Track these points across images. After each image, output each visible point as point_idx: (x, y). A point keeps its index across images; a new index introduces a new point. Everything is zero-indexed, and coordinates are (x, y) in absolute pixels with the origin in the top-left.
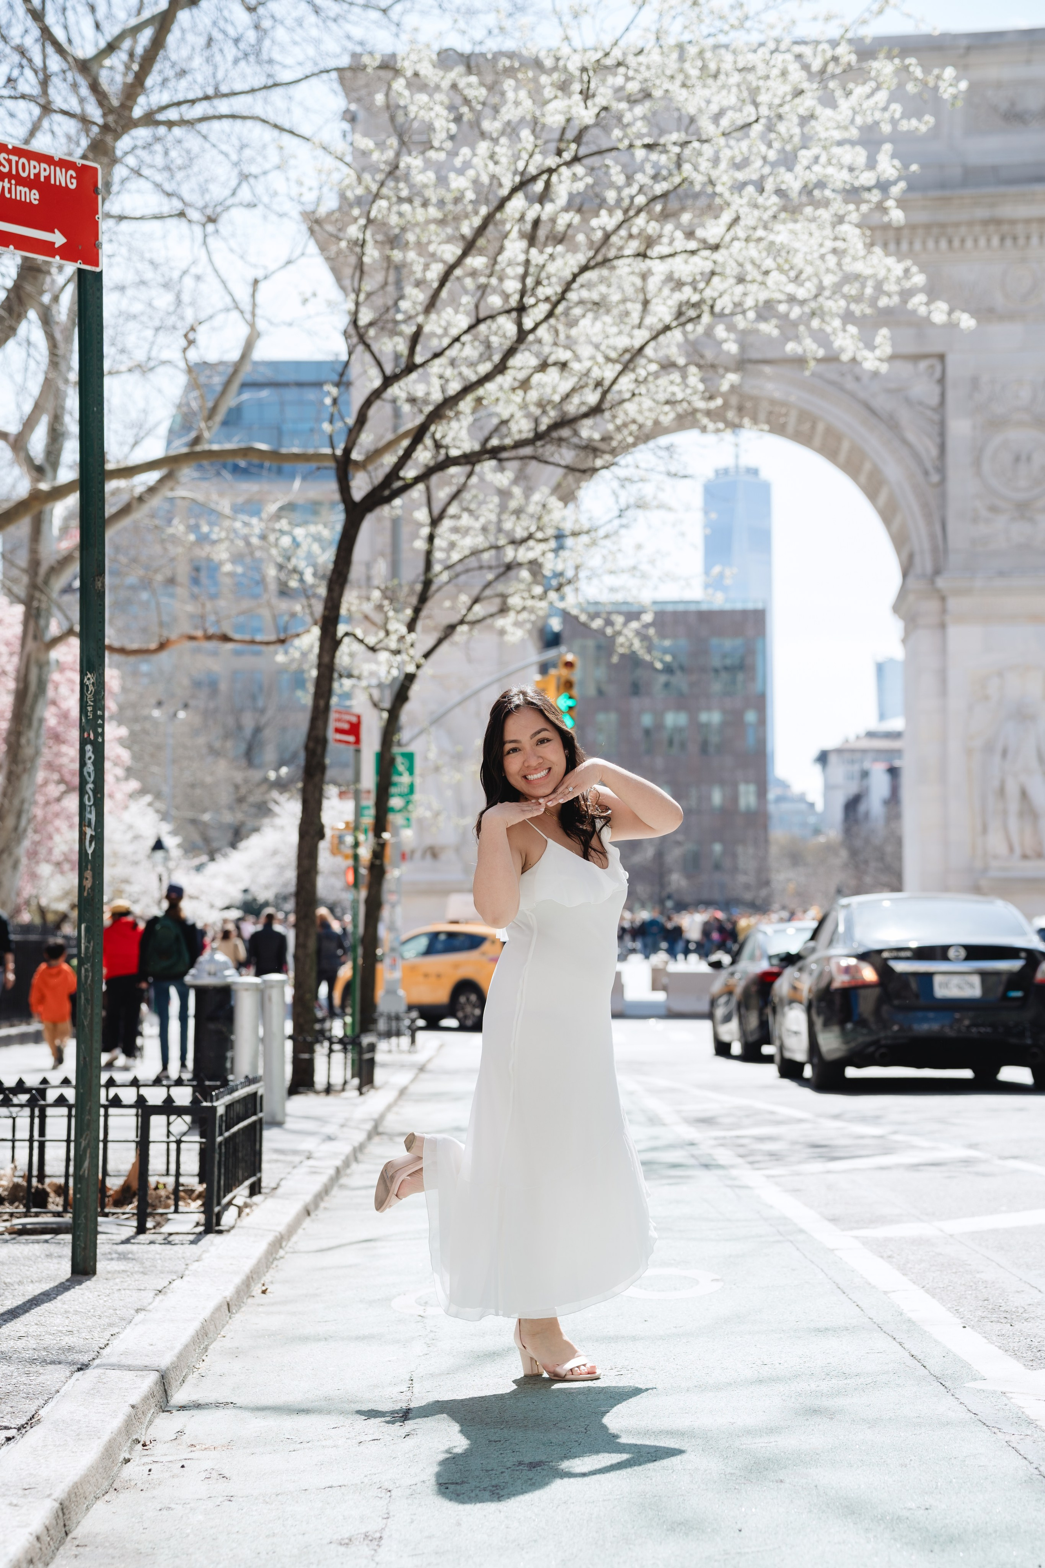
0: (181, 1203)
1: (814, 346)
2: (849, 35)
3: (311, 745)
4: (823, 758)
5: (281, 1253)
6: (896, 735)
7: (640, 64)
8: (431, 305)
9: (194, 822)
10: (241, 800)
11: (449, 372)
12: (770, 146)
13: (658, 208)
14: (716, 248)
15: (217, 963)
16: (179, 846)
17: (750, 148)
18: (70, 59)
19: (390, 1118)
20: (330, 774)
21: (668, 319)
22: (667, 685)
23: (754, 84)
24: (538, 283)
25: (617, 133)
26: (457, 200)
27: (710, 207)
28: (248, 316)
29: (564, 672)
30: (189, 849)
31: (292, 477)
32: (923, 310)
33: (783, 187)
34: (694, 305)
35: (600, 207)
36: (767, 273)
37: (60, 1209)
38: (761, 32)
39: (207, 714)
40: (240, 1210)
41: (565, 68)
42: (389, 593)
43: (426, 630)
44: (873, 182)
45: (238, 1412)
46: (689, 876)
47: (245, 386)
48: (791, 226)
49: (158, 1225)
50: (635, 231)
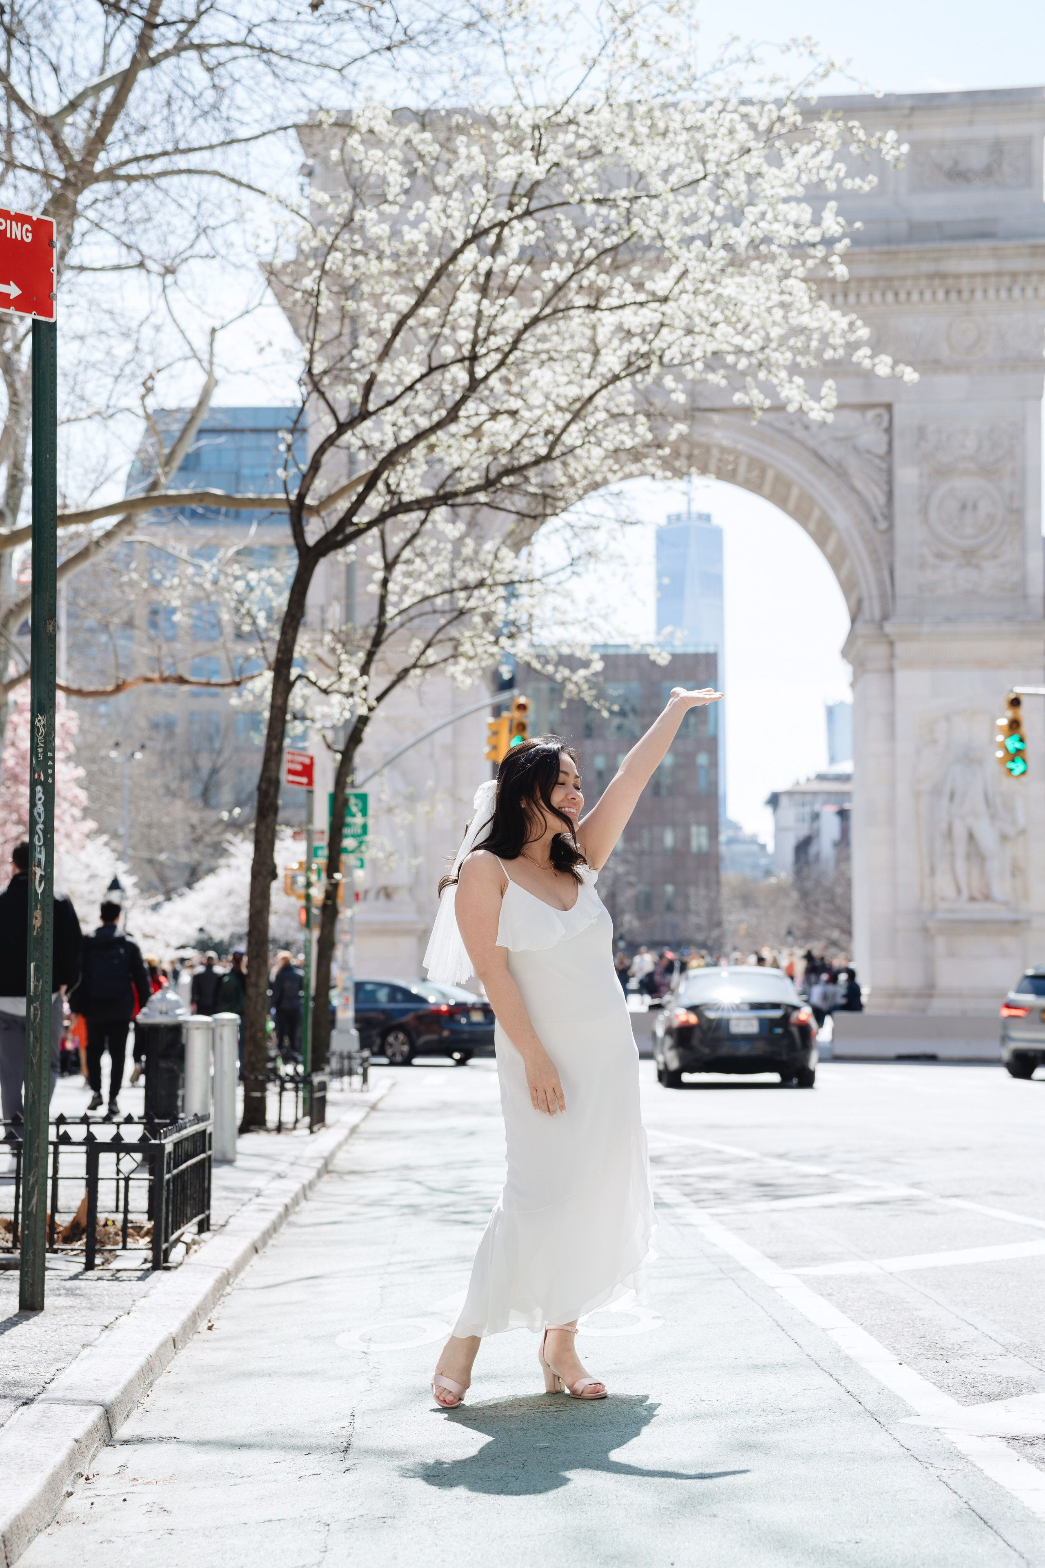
0: (129, 1240)
1: (761, 397)
2: (794, 97)
3: (264, 786)
4: (774, 800)
5: (228, 1289)
6: (845, 778)
7: (591, 122)
8: (384, 354)
9: (150, 861)
10: (197, 840)
11: (402, 421)
12: (717, 202)
13: (608, 261)
14: (665, 300)
15: (169, 1001)
16: (135, 885)
17: (698, 203)
18: (33, 116)
19: (340, 1155)
20: (282, 815)
21: (617, 369)
22: (620, 728)
23: (702, 142)
24: (490, 333)
25: (568, 188)
26: (412, 253)
27: (658, 259)
28: (206, 365)
29: (517, 715)
30: (146, 888)
31: (250, 523)
32: (867, 363)
33: (731, 242)
34: (642, 356)
35: (551, 260)
36: (714, 325)
37: (10, 1245)
38: (708, 92)
39: (165, 756)
40: (188, 1247)
41: (517, 126)
42: (343, 637)
43: (378, 674)
44: (818, 239)
45: (181, 1446)
46: (640, 918)
47: (201, 432)
48: (738, 279)
49: (106, 1261)
50: (585, 283)
